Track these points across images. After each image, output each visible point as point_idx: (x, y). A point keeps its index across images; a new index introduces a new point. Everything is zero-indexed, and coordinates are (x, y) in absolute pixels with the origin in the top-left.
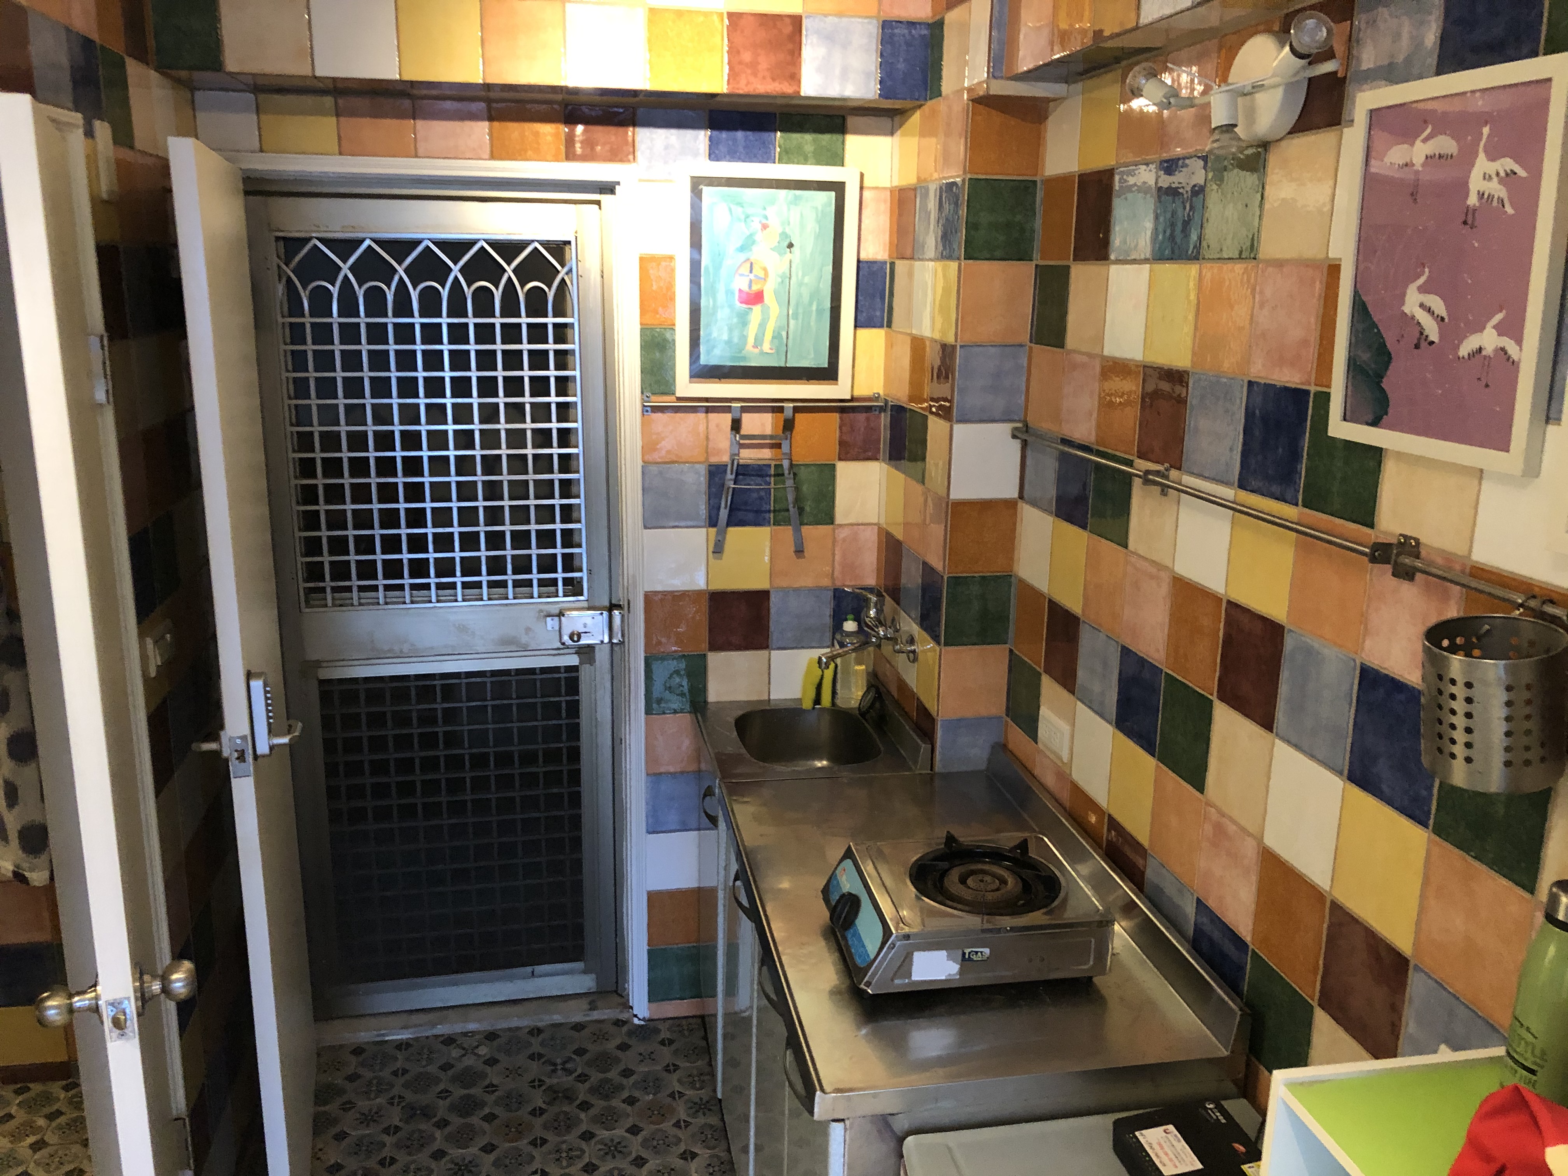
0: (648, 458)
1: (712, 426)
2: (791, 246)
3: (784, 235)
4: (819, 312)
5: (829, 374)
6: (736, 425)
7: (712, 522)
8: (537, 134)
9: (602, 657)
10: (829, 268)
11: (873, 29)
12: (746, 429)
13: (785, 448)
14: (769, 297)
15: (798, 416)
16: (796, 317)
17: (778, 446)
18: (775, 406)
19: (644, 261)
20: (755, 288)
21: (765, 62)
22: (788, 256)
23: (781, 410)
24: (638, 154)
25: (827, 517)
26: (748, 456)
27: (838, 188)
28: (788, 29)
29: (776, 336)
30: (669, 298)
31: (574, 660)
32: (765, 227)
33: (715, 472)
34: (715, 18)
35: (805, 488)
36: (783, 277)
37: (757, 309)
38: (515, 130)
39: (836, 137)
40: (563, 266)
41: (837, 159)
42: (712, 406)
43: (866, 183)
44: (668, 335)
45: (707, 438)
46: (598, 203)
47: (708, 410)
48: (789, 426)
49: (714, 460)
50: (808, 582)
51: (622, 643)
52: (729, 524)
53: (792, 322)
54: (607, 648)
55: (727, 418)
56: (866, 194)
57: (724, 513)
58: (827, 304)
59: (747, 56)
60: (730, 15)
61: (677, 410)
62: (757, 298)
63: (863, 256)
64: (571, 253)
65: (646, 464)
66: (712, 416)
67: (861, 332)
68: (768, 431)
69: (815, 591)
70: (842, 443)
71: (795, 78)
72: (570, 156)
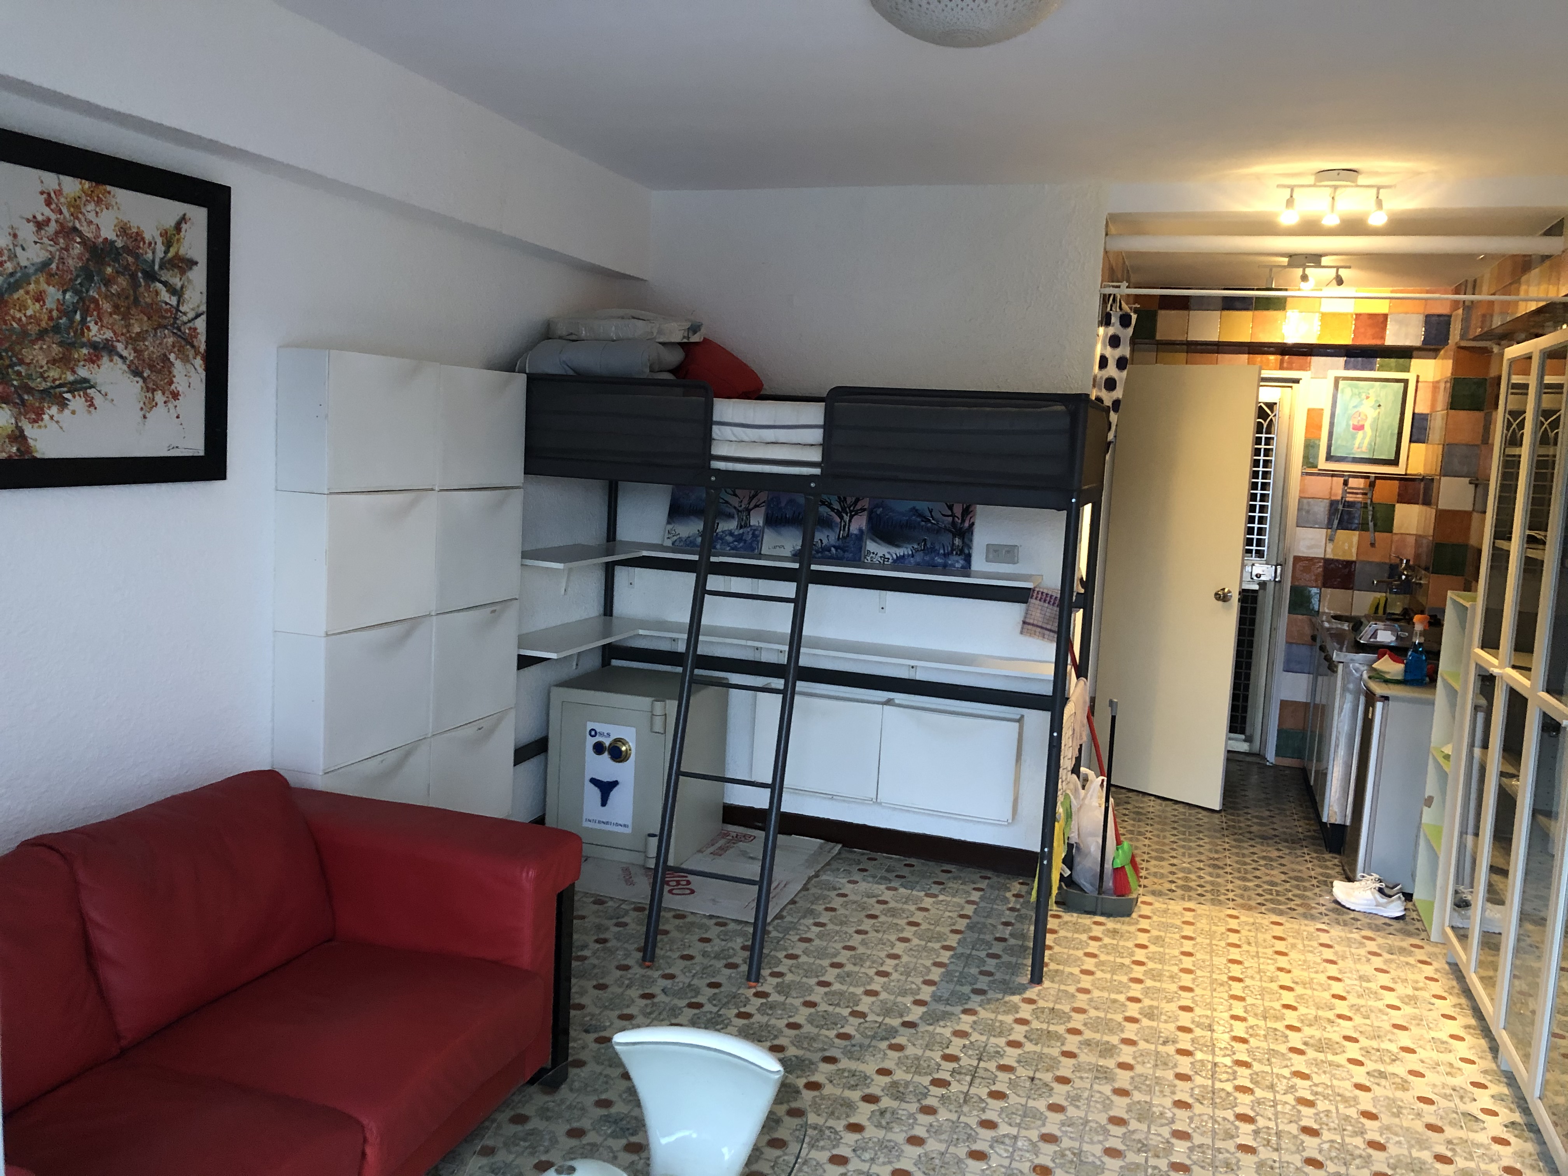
0: (1302, 495)
1: (1334, 482)
2: (1379, 406)
3: (1376, 401)
4: (1392, 434)
5: (1395, 462)
6: (1346, 483)
7: (1329, 526)
8: (1268, 359)
9: (1270, 587)
10: (1398, 416)
11: (1421, 318)
12: (1350, 485)
13: (1369, 495)
14: (1367, 428)
15: (1378, 481)
16: (1380, 436)
17: (1365, 494)
18: (1365, 476)
19: (1310, 411)
20: (1361, 423)
21: (1370, 332)
22: (1378, 410)
23: (1368, 477)
24: (1312, 367)
25: (1389, 529)
26: (1350, 498)
27: (1406, 382)
28: (1381, 319)
29: (1370, 444)
30: (1320, 428)
31: (1256, 587)
32: (1368, 398)
33: (1333, 504)
34: (1349, 316)
35: (1378, 515)
36: (1375, 419)
37: (1360, 433)
38: (1259, 358)
39: (1408, 360)
40: (1272, 412)
41: (1407, 369)
42: (1333, 474)
43: (1420, 379)
44: (1317, 442)
45: (1331, 489)
46: (1291, 387)
47: (1333, 476)
48: (1372, 485)
49: (1333, 498)
50: (1376, 559)
51: (1280, 582)
52: (1337, 529)
53: (1378, 439)
54: (1273, 583)
55: (1342, 480)
56: (1419, 384)
57: (1336, 522)
58: (1396, 431)
59: (1362, 330)
60: (1356, 315)
61: (1319, 474)
62: (1361, 428)
63: (1416, 411)
64: (1276, 408)
65: (1301, 498)
66: (1335, 479)
67: (1413, 445)
68: (1362, 486)
69: (1380, 565)
70: (1399, 495)
71: (1383, 338)
72: (1281, 368)
